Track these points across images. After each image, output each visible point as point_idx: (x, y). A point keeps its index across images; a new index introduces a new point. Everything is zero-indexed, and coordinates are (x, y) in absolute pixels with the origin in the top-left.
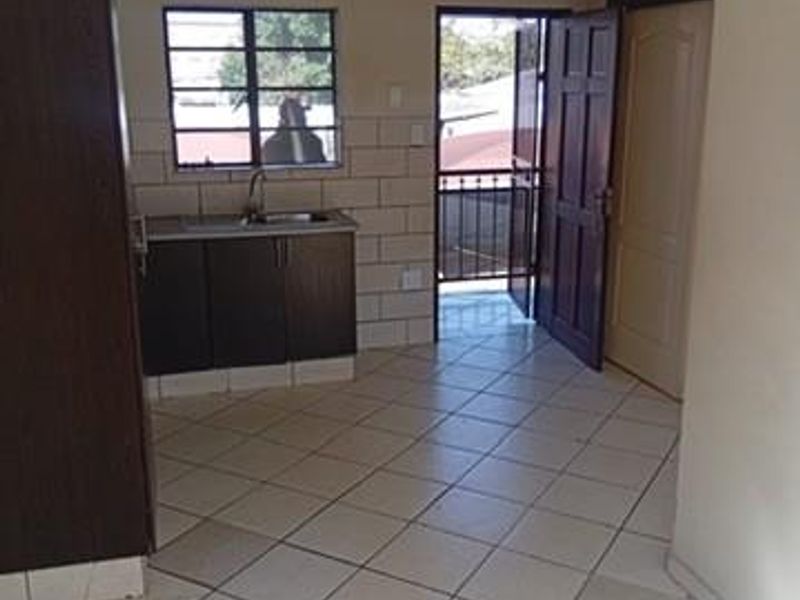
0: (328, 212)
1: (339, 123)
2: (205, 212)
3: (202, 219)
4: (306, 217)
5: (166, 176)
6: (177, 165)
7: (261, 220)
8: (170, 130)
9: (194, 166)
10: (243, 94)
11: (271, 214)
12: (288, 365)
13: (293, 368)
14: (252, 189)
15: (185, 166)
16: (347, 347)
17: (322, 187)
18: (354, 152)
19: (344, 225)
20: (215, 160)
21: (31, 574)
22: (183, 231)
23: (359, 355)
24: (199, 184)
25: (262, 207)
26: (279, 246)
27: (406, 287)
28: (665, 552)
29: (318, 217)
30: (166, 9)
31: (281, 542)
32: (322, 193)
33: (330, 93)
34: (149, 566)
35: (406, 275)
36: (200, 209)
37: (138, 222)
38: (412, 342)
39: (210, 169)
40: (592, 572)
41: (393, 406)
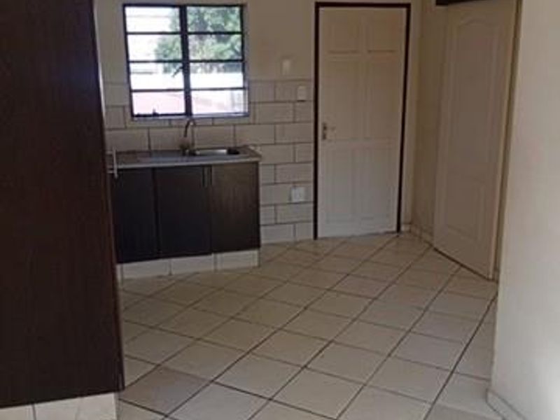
0: (239, 148)
1: (246, 85)
2: (153, 149)
3: (150, 153)
4: (224, 151)
5: (125, 123)
6: (133, 115)
7: (193, 154)
8: (128, 91)
9: (145, 116)
10: (180, 65)
11: (199, 149)
12: (213, 256)
13: (215, 258)
14: (186, 132)
15: (138, 116)
16: (254, 243)
17: (235, 130)
18: (257, 106)
19: (251, 156)
20: (159, 112)
21: (36, 406)
22: (138, 162)
23: (261, 249)
24: (149, 128)
25: (193, 144)
26: (206, 172)
27: (294, 200)
28: (485, 388)
29: (232, 152)
30: (125, 5)
31: (212, 381)
32: (235, 135)
33: (240, 64)
34: (120, 399)
35: (293, 192)
36: (149, 147)
37: (111, 156)
38: (298, 239)
39: (156, 118)
40: (434, 402)
41: (288, 284)
